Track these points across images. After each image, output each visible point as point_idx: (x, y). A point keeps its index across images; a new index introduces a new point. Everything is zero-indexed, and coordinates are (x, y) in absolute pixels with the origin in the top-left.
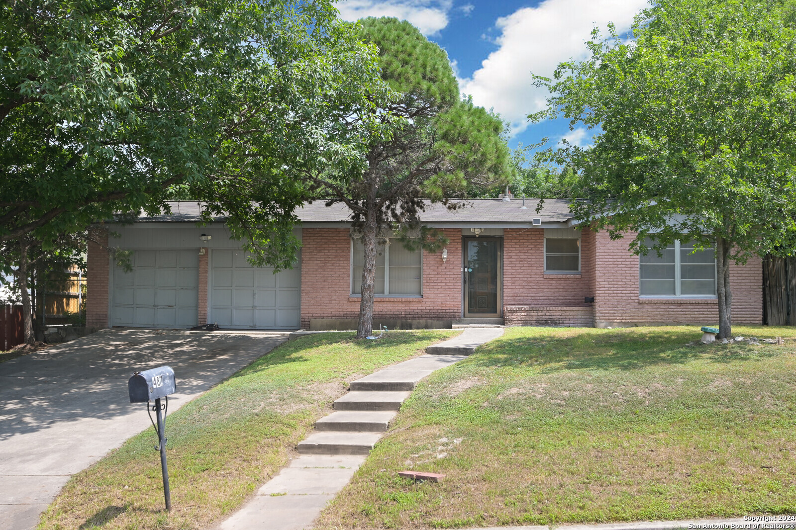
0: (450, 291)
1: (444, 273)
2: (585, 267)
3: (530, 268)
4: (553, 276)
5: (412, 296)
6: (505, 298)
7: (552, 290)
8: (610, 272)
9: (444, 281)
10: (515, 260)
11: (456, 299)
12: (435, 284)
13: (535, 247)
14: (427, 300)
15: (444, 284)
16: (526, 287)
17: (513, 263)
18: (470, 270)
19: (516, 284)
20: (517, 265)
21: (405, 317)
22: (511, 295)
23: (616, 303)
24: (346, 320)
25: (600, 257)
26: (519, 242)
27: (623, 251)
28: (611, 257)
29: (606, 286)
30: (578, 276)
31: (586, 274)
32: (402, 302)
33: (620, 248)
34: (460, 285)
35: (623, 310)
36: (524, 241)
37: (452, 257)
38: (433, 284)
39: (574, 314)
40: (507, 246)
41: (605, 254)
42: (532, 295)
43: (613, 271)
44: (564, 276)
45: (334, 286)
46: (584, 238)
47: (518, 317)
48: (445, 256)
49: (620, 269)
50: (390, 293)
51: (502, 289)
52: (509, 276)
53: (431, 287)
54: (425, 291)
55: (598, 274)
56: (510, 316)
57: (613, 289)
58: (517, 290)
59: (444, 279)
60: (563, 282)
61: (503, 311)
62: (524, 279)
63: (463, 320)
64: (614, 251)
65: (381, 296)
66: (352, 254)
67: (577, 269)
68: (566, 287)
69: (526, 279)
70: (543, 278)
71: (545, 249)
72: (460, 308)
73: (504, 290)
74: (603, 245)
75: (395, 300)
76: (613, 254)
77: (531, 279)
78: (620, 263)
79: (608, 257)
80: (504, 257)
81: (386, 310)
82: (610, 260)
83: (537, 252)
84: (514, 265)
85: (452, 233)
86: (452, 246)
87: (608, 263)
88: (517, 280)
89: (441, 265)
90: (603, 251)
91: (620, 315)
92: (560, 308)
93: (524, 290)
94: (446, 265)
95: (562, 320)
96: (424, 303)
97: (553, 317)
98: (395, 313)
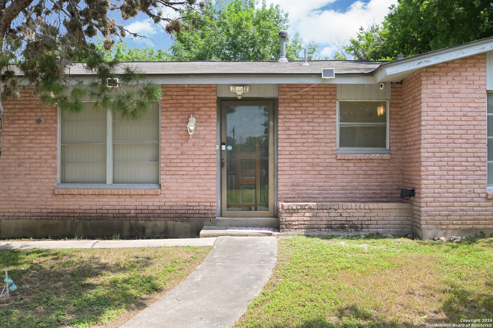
0: (200, 179)
1: (191, 153)
2: (396, 143)
3: (318, 144)
4: (351, 157)
5: (146, 186)
6: (280, 188)
7: (349, 177)
8: (442, 150)
9: (191, 165)
10: (294, 132)
11: (209, 190)
12: (180, 169)
13: (324, 114)
14: (166, 192)
15: (191, 169)
16: (311, 172)
17: (291, 137)
18: (230, 148)
19: (296, 169)
20: (298, 141)
21: (136, 217)
22: (289, 184)
23: (452, 199)
24: (51, 222)
25: (428, 127)
26: (301, 106)
27: (463, 118)
28: (444, 127)
29: (436, 173)
30: (387, 156)
31: (399, 152)
32: (130, 195)
33: (458, 114)
34: (215, 169)
35: (463, 210)
36: (307, 105)
37: (202, 128)
38: (174, 169)
39: (383, 214)
40: (283, 112)
41: (436, 123)
42: (320, 184)
43: (447, 150)
44: (366, 157)
45: (33, 173)
46: (395, 101)
47: (300, 219)
48: (192, 128)
49: (458, 145)
50: (114, 182)
51: (276, 176)
52: (286, 157)
53: (173, 173)
54: (163, 178)
55: (424, 154)
56: (288, 219)
57: (447, 177)
58: (298, 176)
59: (191, 161)
60: (364, 164)
61: (278, 208)
62: (307, 160)
63: (219, 221)
64: (450, 118)
65: (102, 186)
66: (59, 126)
67: (385, 146)
68: (369, 172)
69: (311, 160)
70: (336, 158)
71: (337, 117)
72: (215, 204)
73: (279, 177)
74: (432, 109)
75: (120, 192)
76: (447, 123)
77: (318, 160)
78: (459, 136)
79: (440, 127)
80: (279, 128)
81: (108, 207)
82: (443, 132)
83: (327, 120)
84: (294, 141)
85: (202, 93)
86: (203, 113)
87: (440, 137)
88: (298, 163)
89: (187, 140)
90: (432, 118)
91: (458, 218)
92: (362, 207)
93: (308, 176)
94: (194, 140)
95: (366, 223)
96: (162, 196)
97: (352, 219)
98: (121, 211)
